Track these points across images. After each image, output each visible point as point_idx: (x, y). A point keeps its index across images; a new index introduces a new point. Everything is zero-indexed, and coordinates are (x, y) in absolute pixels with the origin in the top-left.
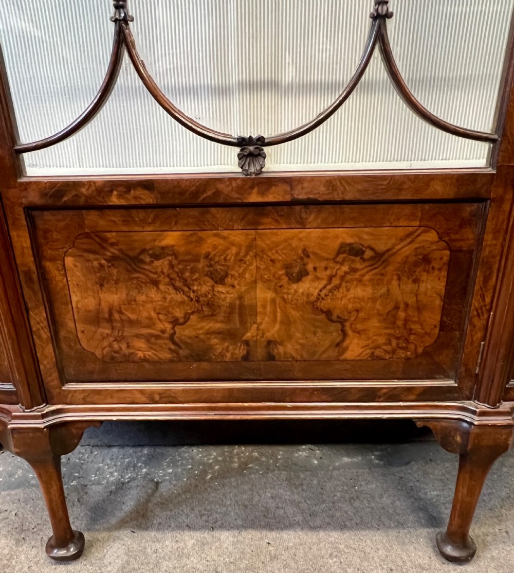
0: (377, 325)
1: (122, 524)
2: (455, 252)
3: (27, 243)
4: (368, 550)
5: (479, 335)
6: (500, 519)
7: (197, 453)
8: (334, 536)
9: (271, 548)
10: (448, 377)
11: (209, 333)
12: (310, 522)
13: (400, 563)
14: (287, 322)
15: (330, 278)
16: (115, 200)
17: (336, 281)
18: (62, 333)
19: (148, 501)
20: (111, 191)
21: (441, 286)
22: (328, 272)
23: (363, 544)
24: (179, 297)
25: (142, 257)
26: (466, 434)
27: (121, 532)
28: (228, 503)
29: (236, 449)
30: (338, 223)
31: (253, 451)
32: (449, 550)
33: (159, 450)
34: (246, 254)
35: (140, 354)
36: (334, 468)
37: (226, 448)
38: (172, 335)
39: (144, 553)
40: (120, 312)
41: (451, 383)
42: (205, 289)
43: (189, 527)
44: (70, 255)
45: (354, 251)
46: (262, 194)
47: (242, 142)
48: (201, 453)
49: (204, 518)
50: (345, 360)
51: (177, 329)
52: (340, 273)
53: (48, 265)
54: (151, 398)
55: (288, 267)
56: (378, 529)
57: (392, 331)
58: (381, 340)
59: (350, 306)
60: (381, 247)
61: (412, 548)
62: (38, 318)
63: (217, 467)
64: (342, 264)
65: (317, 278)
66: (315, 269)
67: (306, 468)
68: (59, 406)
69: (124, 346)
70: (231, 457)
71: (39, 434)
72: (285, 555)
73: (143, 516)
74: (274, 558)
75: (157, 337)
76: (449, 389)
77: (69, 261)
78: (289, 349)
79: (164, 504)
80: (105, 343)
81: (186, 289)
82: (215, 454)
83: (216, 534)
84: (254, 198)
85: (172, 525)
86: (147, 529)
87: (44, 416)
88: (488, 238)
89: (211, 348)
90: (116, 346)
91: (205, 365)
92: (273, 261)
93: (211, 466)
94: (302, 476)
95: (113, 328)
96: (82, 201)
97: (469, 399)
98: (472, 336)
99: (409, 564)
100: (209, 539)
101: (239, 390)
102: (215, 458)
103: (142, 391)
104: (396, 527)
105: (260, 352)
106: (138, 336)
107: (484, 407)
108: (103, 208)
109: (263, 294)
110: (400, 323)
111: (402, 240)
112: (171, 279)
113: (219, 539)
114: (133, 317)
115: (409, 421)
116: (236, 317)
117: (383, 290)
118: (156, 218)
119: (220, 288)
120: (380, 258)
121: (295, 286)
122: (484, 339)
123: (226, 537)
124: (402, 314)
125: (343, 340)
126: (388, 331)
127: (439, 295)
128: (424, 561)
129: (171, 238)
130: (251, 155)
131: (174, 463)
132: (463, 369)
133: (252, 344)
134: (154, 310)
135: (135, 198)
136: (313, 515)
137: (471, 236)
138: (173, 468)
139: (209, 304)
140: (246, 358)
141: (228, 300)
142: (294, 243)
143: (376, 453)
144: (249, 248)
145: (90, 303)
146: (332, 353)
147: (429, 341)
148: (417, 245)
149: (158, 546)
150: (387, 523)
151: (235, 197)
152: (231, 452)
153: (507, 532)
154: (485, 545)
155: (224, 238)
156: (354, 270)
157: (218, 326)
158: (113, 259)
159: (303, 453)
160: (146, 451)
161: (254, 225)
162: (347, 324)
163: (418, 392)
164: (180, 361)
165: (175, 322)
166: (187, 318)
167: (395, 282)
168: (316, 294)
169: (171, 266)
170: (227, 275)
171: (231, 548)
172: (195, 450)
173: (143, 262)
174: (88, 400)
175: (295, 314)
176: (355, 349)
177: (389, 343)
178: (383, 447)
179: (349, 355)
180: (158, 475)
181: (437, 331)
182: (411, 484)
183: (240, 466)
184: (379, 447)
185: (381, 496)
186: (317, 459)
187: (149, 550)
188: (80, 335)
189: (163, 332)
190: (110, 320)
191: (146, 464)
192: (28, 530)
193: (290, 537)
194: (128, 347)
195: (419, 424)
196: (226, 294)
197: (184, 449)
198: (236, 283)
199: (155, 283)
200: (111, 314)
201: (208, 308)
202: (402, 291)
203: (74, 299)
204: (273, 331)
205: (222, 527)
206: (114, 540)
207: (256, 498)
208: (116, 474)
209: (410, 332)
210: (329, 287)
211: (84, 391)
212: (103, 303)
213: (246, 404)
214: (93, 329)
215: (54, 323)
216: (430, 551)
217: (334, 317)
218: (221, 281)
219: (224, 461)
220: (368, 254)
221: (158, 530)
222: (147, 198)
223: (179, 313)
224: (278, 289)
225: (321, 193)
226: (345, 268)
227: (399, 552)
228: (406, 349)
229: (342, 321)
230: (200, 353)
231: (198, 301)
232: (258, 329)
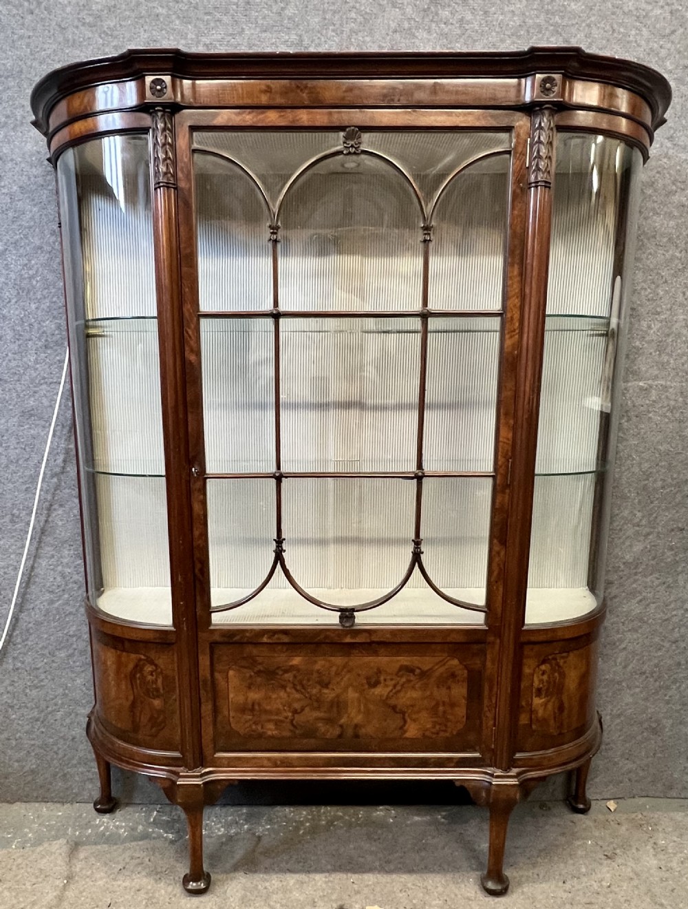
0: (426, 715)
1: (235, 868)
2: (470, 671)
3: (208, 663)
4: (429, 887)
5: (491, 722)
6: (534, 865)
7: (288, 812)
8: (405, 878)
9: (355, 886)
10: (475, 751)
11: (318, 719)
12: (386, 867)
13: (453, 896)
14: (368, 713)
15: (395, 686)
16: (265, 640)
17: (398, 688)
18: (220, 718)
19: (254, 851)
20: (264, 635)
21: (464, 691)
22: (393, 682)
23: (426, 884)
24: (298, 696)
25: (277, 671)
26: (488, 790)
27: (236, 874)
28: (319, 852)
29: (323, 809)
30: (397, 654)
31: (338, 811)
32: (490, 885)
33: (256, 809)
34: (343, 670)
35: (269, 733)
36: (407, 826)
37: (314, 808)
38: (292, 721)
39: (257, 889)
40: (259, 704)
41: (477, 755)
42: (314, 691)
43: (290, 871)
44: (233, 669)
45: (410, 670)
46: (352, 637)
47: (342, 610)
48: (293, 812)
49: (301, 864)
50: (407, 739)
51: (296, 715)
52: (401, 683)
53: (217, 675)
54: (275, 763)
55: (368, 678)
56: (438, 873)
57: (436, 719)
58: (429, 726)
59: (408, 703)
60: (425, 668)
61: (463, 886)
62: (207, 708)
63: (308, 824)
64: (402, 676)
65: (387, 686)
66: (385, 680)
67: (382, 825)
68: (211, 769)
69: (259, 728)
70: (319, 816)
71: (197, 789)
72: (366, 890)
73: (252, 863)
74: (358, 892)
75: (282, 721)
76: (475, 759)
77: (231, 673)
78: (369, 730)
79: (267, 853)
80: (247, 725)
81: (303, 690)
82: (304, 813)
83: (312, 876)
84: (348, 640)
85: (276, 869)
86: (256, 872)
87: (202, 776)
88: (489, 664)
89: (317, 730)
90: (254, 727)
91: (313, 741)
92: (359, 675)
93: (302, 823)
94: (379, 832)
95: (253, 715)
96: (245, 640)
97: (491, 766)
98: (487, 724)
99: (459, 896)
100: (307, 879)
101: (334, 758)
102: (305, 816)
103: (269, 759)
104: (452, 871)
105: (350, 732)
106: (269, 721)
107: (499, 772)
108: (256, 644)
109: (352, 695)
110: (440, 714)
111: (437, 664)
112: (294, 685)
113: (314, 879)
114: (268, 708)
115: (450, 783)
116: (335, 709)
117: (428, 693)
118: (287, 650)
119: (325, 691)
120: (424, 674)
121: (373, 690)
122: (495, 726)
123: (319, 878)
124: (441, 708)
125: (404, 725)
126: (433, 720)
127: (464, 697)
128: (472, 894)
129: (296, 661)
130: (347, 617)
131: (270, 821)
132: (484, 746)
133: (345, 727)
134: (282, 703)
135: (279, 639)
136: (388, 862)
137: (479, 662)
138: (270, 824)
139: (318, 700)
140: (340, 736)
141: (330, 698)
142: (372, 664)
143: (444, 813)
144: (344, 667)
145: (241, 699)
146: (397, 733)
147: (460, 726)
148: (446, 667)
149: (267, 884)
150: (446, 867)
151: (336, 639)
152: (319, 811)
153: (538, 875)
154: (520, 884)
155: (329, 661)
156: (409, 681)
157: (321, 715)
158: (259, 672)
159: (380, 812)
160: (245, 810)
161: (348, 654)
162: (407, 715)
163: (455, 761)
164: (296, 737)
165: (295, 712)
166: (303, 709)
167: (435, 689)
168: (386, 694)
169: (295, 677)
170: (329, 683)
171: (324, 886)
172: (287, 810)
173: (277, 674)
174: (232, 764)
175: (371, 707)
176: (412, 731)
177: (434, 727)
178: (449, 808)
179: (408, 735)
180: (260, 830)
181: (464, 719)
182: (469, 839)
183: (327, 823)
184: (445, 808)
185: (443, 848)
186: (392, 818)
187: (260, 886)
188: (231, 720)
189: (286, 718)
190: (252, 710)
191: (247, 821)
192: (162, 872)
193: (370, 878)
194: (262, 728)
195: (457, 784)
196: (329, 694)
197: (278, 808)
198: (335, 687)
199: (284, 687)
200: (253, 705)
201: (317, 703)
202: (440, 694)
203: (231, 696)
204: (359, 719)
205: (316, 871)
206: (231, 880)
207: (342, 850)
208: (222, 829)
209: (448, 720)
210: (394, 691)
211: (229, 758)
212: (249, 699)
213: (339, 769)
214: (240, 716)
215: (216, 711)
216: (477, 887)
217: (398, 710)
218: (326, 686)
219: (313, 819)
220: (418, 671)
221: (265, 872)
222: (286, 639)
223: (297, 706)
224: (362, 692)
225: (388, 638)
226: (404, 680)
227: (453, 888)
228: (445, 731)
229: (403, 713)
230: (310, 733)
231: (310, 699)
232: (348, 717)
